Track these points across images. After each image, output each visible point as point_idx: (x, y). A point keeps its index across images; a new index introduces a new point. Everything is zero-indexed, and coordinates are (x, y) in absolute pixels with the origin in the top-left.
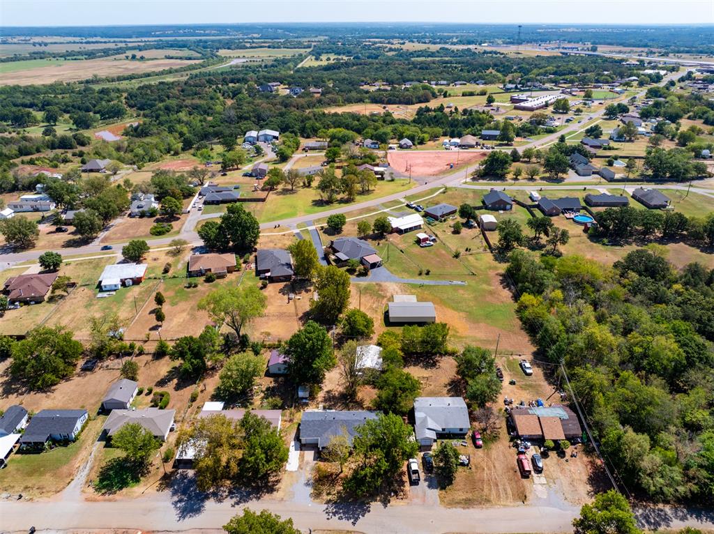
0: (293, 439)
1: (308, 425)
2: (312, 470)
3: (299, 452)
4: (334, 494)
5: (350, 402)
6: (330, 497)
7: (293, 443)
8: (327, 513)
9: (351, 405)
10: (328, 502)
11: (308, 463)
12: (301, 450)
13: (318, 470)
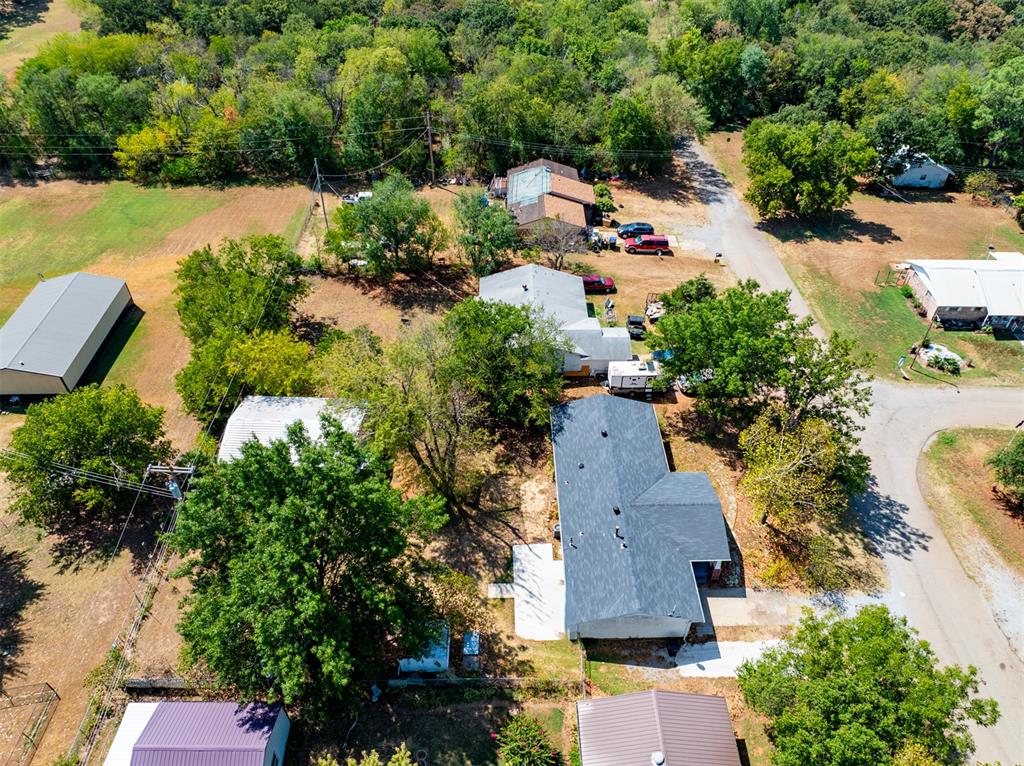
0: (670, 673)
1: (653, 589)
2: (776, 596)
3: (721, 645)
4: (842, 540)
5: (475, 505)
6: (857, 550)
7: (688, 670)
8: (908, 552)
9: (485, 503)
10: (870, 550)
11: (760, 613)
12: (713, 638)
13: (777, 582)
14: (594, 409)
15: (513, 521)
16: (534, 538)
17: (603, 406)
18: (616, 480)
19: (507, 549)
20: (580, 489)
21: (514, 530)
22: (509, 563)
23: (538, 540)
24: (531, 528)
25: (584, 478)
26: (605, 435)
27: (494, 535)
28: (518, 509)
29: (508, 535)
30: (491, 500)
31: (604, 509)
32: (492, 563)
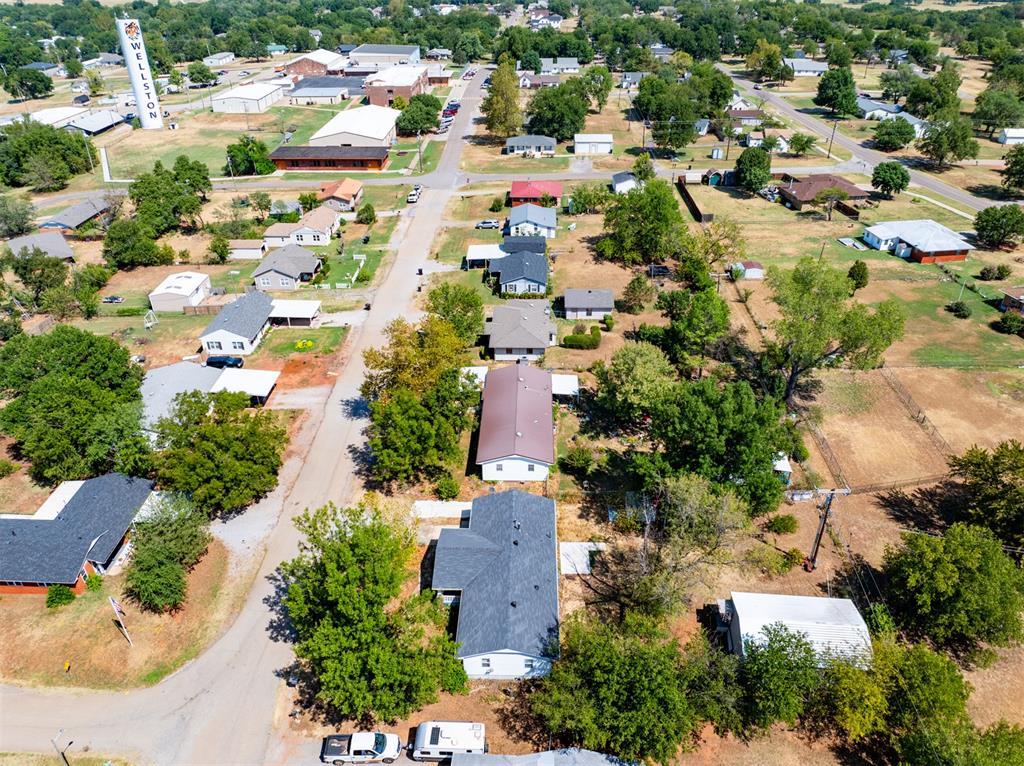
9: (614, 608)
14: (518, 635)
15: (590, 595)
16: (574, 579)
17: (509, 635)
18: (511, 565)
19: (594, 573)
20: (540, 571)
21: (589, 586)
22: (592, 563)
23: (569, 577)
24: (577, 587)
25: (535, 577)
26: (513, 605)
27: (604, 583)
28: (587, 604)
29: (592, 581)
30: (609, 611)
31: (524, 550)
32: (604, 563)
